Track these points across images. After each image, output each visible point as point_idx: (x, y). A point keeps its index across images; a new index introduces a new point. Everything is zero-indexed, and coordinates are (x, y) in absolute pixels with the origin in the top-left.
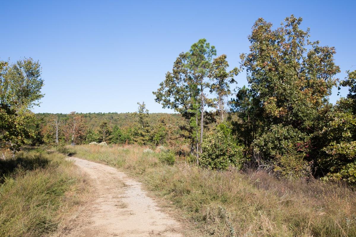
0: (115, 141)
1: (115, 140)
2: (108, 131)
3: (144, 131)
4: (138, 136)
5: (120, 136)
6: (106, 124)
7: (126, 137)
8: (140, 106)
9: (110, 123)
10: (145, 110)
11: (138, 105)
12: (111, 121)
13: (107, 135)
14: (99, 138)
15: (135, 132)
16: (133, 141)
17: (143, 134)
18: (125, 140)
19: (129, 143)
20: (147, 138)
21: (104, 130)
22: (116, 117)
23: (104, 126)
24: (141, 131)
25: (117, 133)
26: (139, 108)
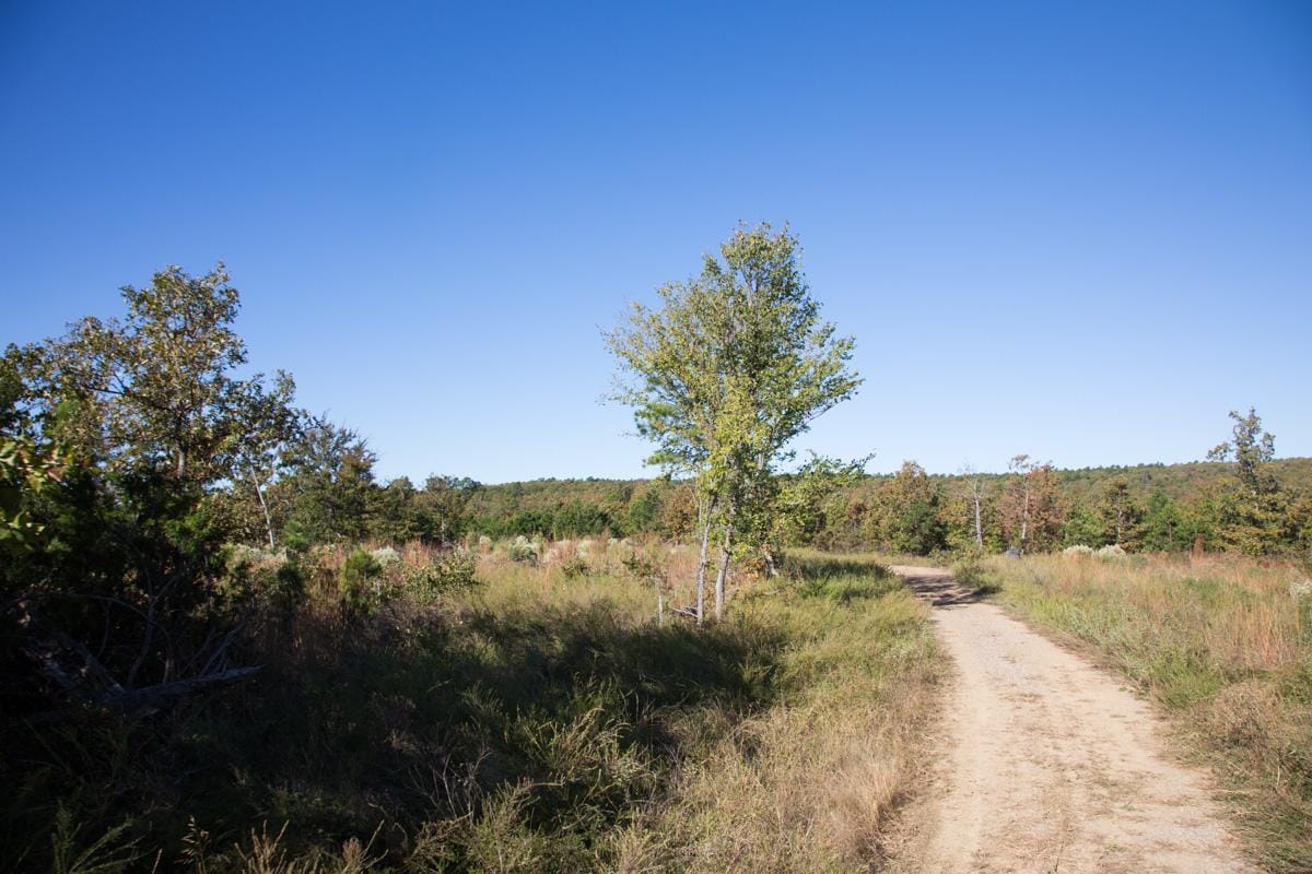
0: (1157, 543)
1: (1158, 539)
2: (1133, 511)
3: (1260, 508)
4: (1238, 524)
5: (1174, 525)
6: (1123, 487)
7: (1195, 527)
8: (1237, 423)
9: (1145, 491)
10: (1258, 438)
11: (1234, 420)
12: (1148, 486)
13: (1131, 523)
14: (1103, 531)
15: (1226, 512)
16: (1220, 542)
17: (1256, 517)
18: (1191, 538)
19: (1207, 549)
20: (1274, 530)
21: (1120, 506)
22: (1161, 476)
23: (1117, 494)
24: (1249, 507)
25: (1163, 514)
26: (1238, 430)
